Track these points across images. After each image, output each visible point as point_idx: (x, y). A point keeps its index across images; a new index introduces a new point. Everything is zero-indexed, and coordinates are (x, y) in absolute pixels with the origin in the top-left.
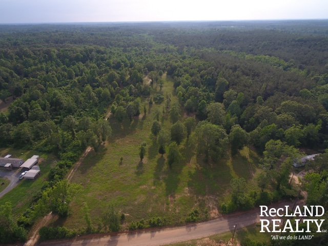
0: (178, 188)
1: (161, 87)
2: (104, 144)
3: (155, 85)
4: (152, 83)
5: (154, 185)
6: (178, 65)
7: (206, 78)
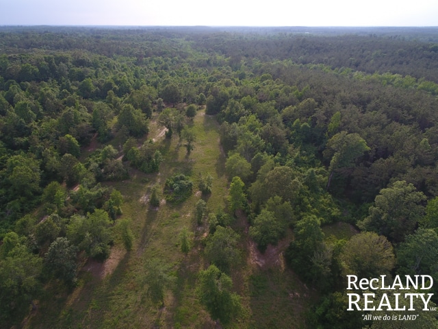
1: (189, 148)
4: (168, 136)
6: (231, 93)
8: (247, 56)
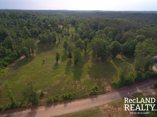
0: (82, 75)
1: (68, 29)
2: (33, 55)
3: (65, 29)
4: (63, 28)
5: (66, 74)
6: (77, 20)
7: (92, 25)
8: (81, 16)
